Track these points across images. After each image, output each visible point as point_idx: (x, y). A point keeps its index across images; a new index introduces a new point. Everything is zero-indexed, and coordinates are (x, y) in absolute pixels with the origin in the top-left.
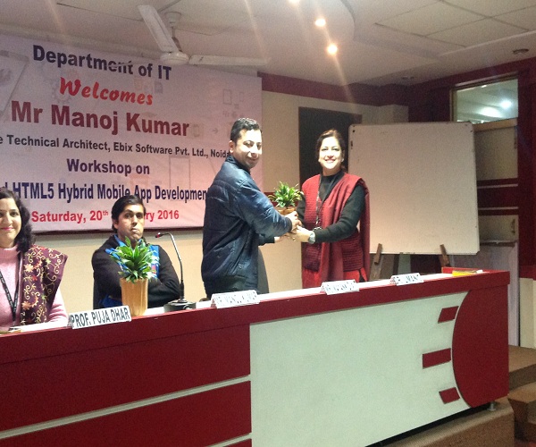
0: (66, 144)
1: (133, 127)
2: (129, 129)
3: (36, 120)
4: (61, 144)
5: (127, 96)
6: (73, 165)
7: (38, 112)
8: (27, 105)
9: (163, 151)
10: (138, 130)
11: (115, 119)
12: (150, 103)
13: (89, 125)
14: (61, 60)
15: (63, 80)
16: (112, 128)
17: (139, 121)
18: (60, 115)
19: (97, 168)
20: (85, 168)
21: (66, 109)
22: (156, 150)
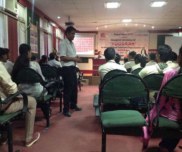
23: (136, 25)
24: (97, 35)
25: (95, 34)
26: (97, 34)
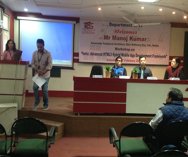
0: (115, 44)
1: (131, 40)
2: (130, 40)
3: (109, 39)
4: (114, 44)
5: (130, 32)
6: (116, 49)
7: (109, 37)
8: (107, 36)
9: (139, 45)
10: (132, 40)
11: (127, 38)
12: (136, 33)
13: (120, 40)
14: (115, 25)
15: (115, 30)
16: (126, 40)
17: (133, 38)
18: (114, 38)
19: (122, 49)
20: (119, 49)
21: (116, 36)
22: (137, 45)
23: (161, 10)
24: (77, 26)
25: (75, 22)
26: (79, 23)
